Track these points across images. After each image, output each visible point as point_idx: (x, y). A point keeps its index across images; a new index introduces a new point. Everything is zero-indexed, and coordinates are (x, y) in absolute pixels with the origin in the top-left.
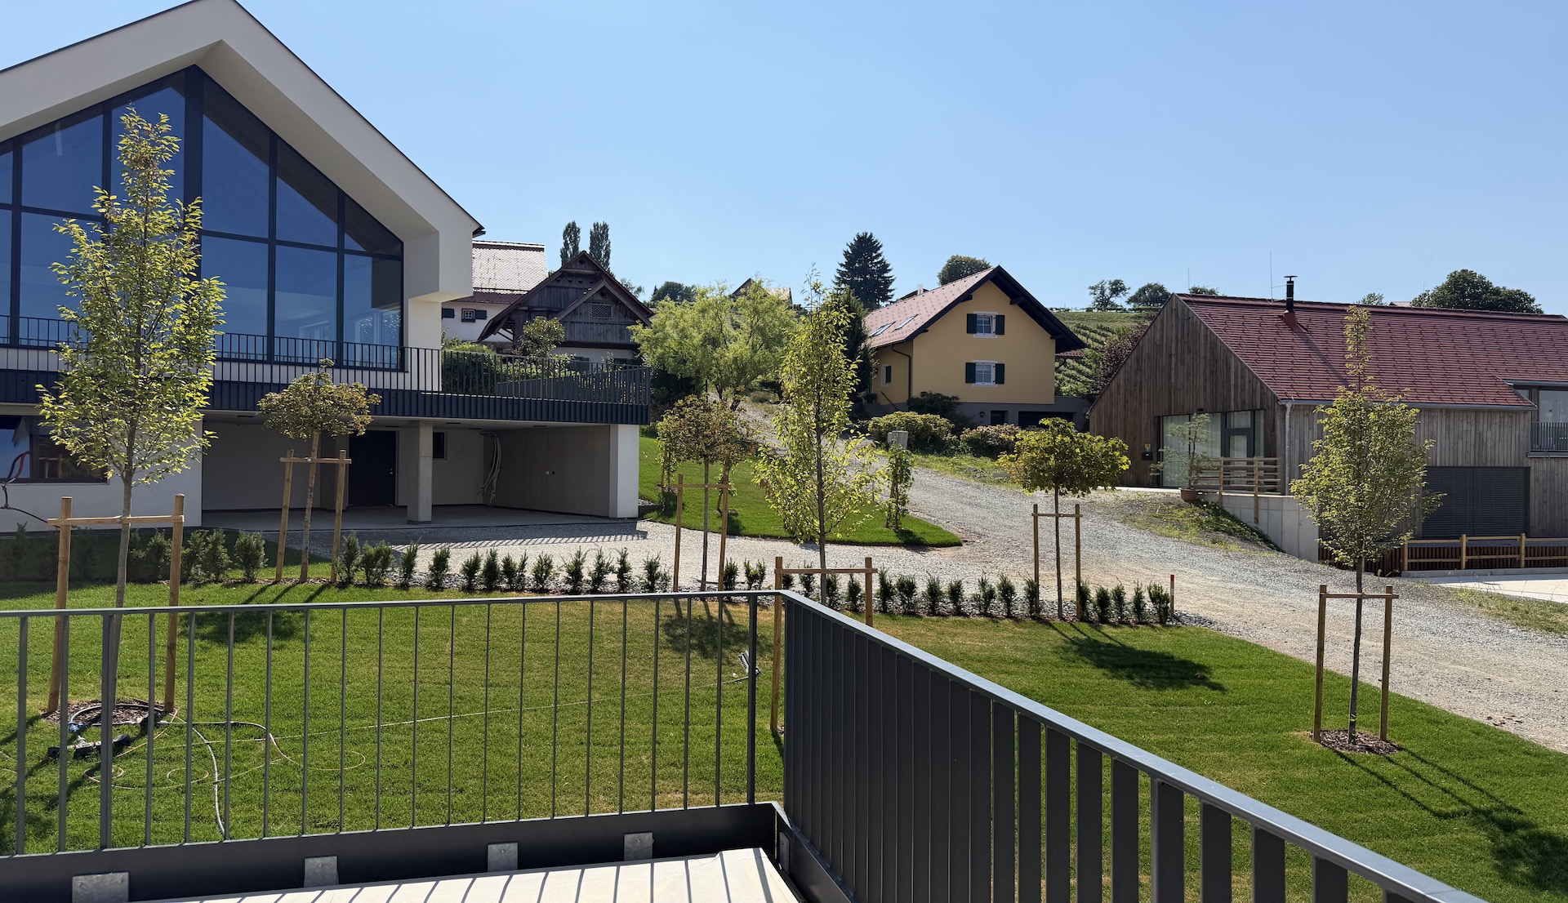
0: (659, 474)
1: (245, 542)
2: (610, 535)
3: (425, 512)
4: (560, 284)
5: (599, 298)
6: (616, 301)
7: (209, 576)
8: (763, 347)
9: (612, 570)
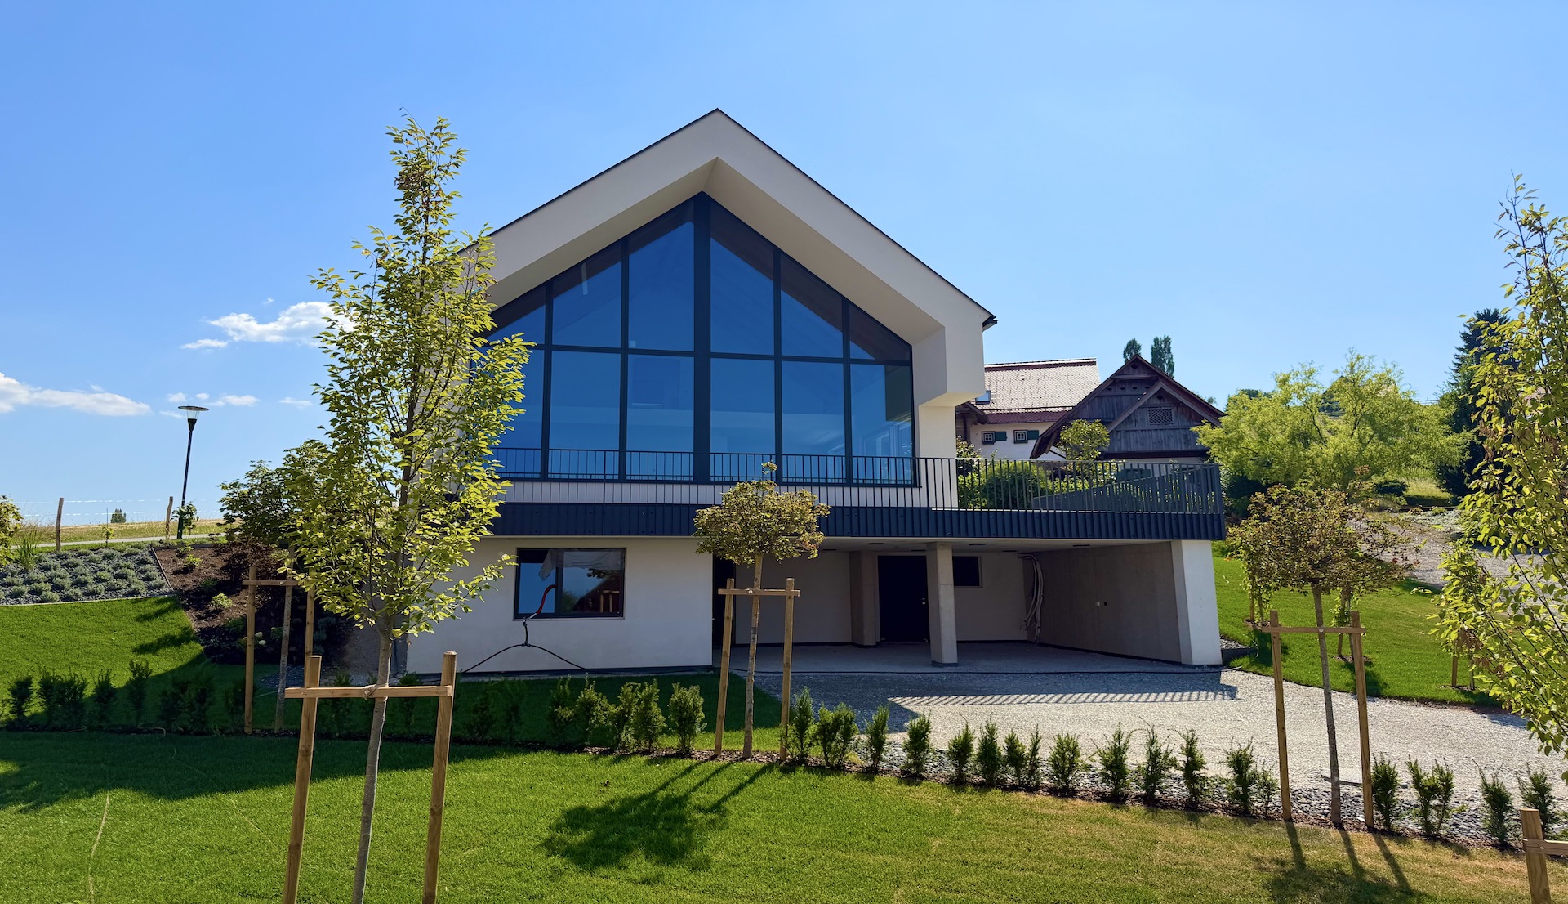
0: (1247, 604)
1: (680, 699)
2: (1183, 691)
3: (948, 650)
4: (1112, 392)
5: (1156, 401)
6: (1178, 403)
7: (639, 744)
8: (1374, 439)
9: (1174, 763)
